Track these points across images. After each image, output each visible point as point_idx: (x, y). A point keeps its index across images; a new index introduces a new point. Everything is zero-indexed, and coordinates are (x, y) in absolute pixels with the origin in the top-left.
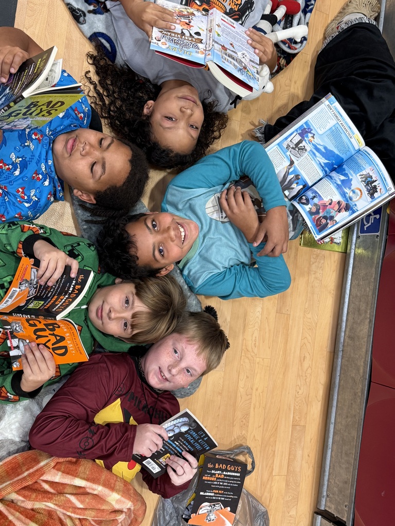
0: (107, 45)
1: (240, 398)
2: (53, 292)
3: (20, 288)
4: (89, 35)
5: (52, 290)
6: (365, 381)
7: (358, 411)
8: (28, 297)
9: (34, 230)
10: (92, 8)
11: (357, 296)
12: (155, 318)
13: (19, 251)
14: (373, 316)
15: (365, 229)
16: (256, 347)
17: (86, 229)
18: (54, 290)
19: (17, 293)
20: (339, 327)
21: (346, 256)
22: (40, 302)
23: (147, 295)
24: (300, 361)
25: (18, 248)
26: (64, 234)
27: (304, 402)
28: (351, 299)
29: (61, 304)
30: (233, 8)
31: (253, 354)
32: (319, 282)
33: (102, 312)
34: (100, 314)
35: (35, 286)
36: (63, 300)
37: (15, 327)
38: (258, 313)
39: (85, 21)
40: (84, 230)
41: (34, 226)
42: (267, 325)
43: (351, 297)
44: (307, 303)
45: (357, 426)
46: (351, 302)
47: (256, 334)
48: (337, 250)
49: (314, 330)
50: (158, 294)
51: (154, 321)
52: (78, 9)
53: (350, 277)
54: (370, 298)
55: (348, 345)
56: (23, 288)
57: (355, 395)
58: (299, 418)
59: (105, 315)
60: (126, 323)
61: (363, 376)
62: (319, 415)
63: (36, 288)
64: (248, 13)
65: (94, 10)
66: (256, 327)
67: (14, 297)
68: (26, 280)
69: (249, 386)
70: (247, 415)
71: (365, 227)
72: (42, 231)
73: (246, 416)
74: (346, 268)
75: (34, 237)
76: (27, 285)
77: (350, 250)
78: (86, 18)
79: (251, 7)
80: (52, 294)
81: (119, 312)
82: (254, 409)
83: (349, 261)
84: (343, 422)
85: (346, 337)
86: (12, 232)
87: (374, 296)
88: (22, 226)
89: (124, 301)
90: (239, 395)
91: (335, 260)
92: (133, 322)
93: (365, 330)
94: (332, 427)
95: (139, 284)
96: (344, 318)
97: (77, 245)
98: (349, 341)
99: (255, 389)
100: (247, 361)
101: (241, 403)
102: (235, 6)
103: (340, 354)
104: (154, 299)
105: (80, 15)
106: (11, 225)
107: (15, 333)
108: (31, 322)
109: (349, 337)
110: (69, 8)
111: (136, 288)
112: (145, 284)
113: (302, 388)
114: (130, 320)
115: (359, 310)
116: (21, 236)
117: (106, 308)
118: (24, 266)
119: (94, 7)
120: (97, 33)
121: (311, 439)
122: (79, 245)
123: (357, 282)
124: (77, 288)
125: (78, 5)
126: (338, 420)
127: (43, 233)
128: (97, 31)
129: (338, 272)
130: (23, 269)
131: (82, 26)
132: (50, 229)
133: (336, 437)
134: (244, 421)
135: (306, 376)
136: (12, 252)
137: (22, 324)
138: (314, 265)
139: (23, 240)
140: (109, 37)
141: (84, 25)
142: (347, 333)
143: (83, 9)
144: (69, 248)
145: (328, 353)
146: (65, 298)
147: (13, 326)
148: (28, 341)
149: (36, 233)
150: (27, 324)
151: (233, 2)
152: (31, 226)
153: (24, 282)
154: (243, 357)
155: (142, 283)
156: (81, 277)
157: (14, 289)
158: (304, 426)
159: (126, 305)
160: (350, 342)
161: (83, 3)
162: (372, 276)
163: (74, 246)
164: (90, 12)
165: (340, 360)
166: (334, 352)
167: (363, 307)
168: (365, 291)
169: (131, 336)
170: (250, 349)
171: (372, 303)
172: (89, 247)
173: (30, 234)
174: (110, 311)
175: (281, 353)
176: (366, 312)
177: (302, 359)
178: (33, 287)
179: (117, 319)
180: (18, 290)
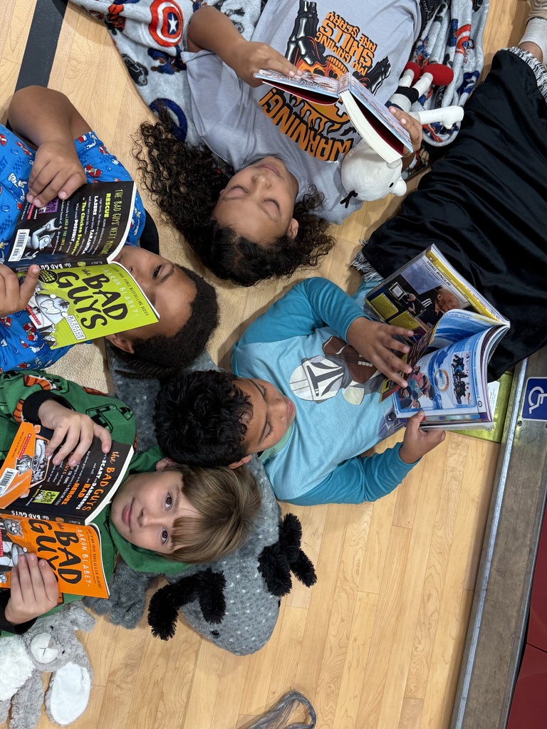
0: (175, 118)
1: (329, 652)
2: (71, 477)
3: (17, 469)
4: (150, 101)
5: (70, 474)
6: (518, 641)
7: (504, 684)
8: (31, 483)
9: (43, 385)
10: (157, 63)
11: (512, 510)
12: (207, 528)
13: (17, 413)
14: (535, 544)
15: (531, 413)
16: (358, 574)
17: (122, 385)
18: (73, 474)
19: (13, 477)
20: (483, 553)
21: (500, 448)
22: (52, 492)
23: (199, 493)
24: (423, 600)
25: (16, 409)
26: (89, 391)
27: (425, 663)
28: (504, 513)
29: (87, 497)
30: (359, 71)
31: (352, 585)
32: (458, 484)
33: (130, 515)
34: (127, 517)
35: (42, 466)
36: (90, 491)
37: (9, 526)
38: (365, 524)
39: (146, 81)
40: (119, 386)
41: (44, 378)
42: (377, 542)
43: (504, 510)
44: (439, 513)
45: (500, 707)
46: (504, 518)
47: (360, 554)
48: (486, 438)
49: (446, 556)
50: (215, 491)
51: (208, 532)
52: (138, 64)
53: (503, 480)
54: (532, 515)
55: (495, 582)
56: (23, 468)
57: (501, 660)
58: (415, 687)
59: (134, 518)
60: (166, 531)
61: (515, 633)
62: (445, 684)
63: (44, 469)
64: (380, 79)
65: (160, 67)
66: (360, 545)
67: (10, 482)
68: (28, 457)
69: (345, 634)
70: (338, 677)
71: (531, 409)
72: (55, 387)
73: (337, 679)
74: (499, 467)
75: (42, 396)
76: (29, 464)
77: (507, 439)
78: (148, 77)
79: (386, 72)
80: (70, 480)
81: (156, 517)
82: (349, 669)
83: (504, 457)
84: (481, 699)
85: (493, 570)
86: (10, 384)
87: (538, 513)
88: (26, 378)
89: (165, 499)
90: (328, 646)
91: (484, 452)
92: (175, 532)
93: (523, 563)
94: (463, 704)
95: (189, 475)
96: (492, 542)
97: (105, 409)
98: (497, 576)
99: (352, 639)
100: (343, 595)
101: (330, 659)
102: (362, 69)
103: (483, 594)
104: (209, 499)
105: (140, 72)
106: (9, 375)
107: (8, 534)
108: (35, 525)
109: (498, 571)
110: (125, 62)
111: (184, 480)
112: (198, 475)
113: (423, 642)
114: (170, 530)
115: (515, 531)
116: (23, 393)
117: (137, 509)
118: (25, 435)
119: (161, 62)
120: (162, 99)
121: (431, 720)
122: (108, 409)
123: (514, 489)
124: (109, 472)
125: (138, 58)
126: (473, 695)
127: (57, 390)
128: (162, 97)
129: (487, 470)
130: (22, 441)
131: (141, 88)
132: (69, 382)
133: (468, 719)
134: (333, 686)
135: (430, 624)
136: (6, 415)
137: (22, 524)
138: (452, 459)
139: (24, 398)
140: (178, 107)
141: (145, 87)
142: (495, 564)
143: (145, 64)
144: (94, 413)
145: (465, 592)
146: (92, 488)
147: (8, 525)
148: (25, 550)
149: (45, 389)
150: (28, 527)
151: (359, 63)
152: (39, 378)
153: (24, 460)
154: (337, 589)
155: (193, 473)
156: (115, 454)
157: (9, 470)
158: (422, 700)
159: (168, 506)
160: (499, 578)
161: (145, 55)
162: (537, 483)
163: (101, 410)
164: (154, 69)
165: (482, 604)
166: (474, 590)
167: (521, 528)
168: (525, 503)
169: (171, 552)
170: (349, 578)
171: (535, 524)
172: (123, 413)
173: (36, 390)
174: (142, 514)
175: (395, 586)
176: (525, 536)
177: (426, 599)
178: (40, 468)
179: (152, 526)
180: (15, 471)
